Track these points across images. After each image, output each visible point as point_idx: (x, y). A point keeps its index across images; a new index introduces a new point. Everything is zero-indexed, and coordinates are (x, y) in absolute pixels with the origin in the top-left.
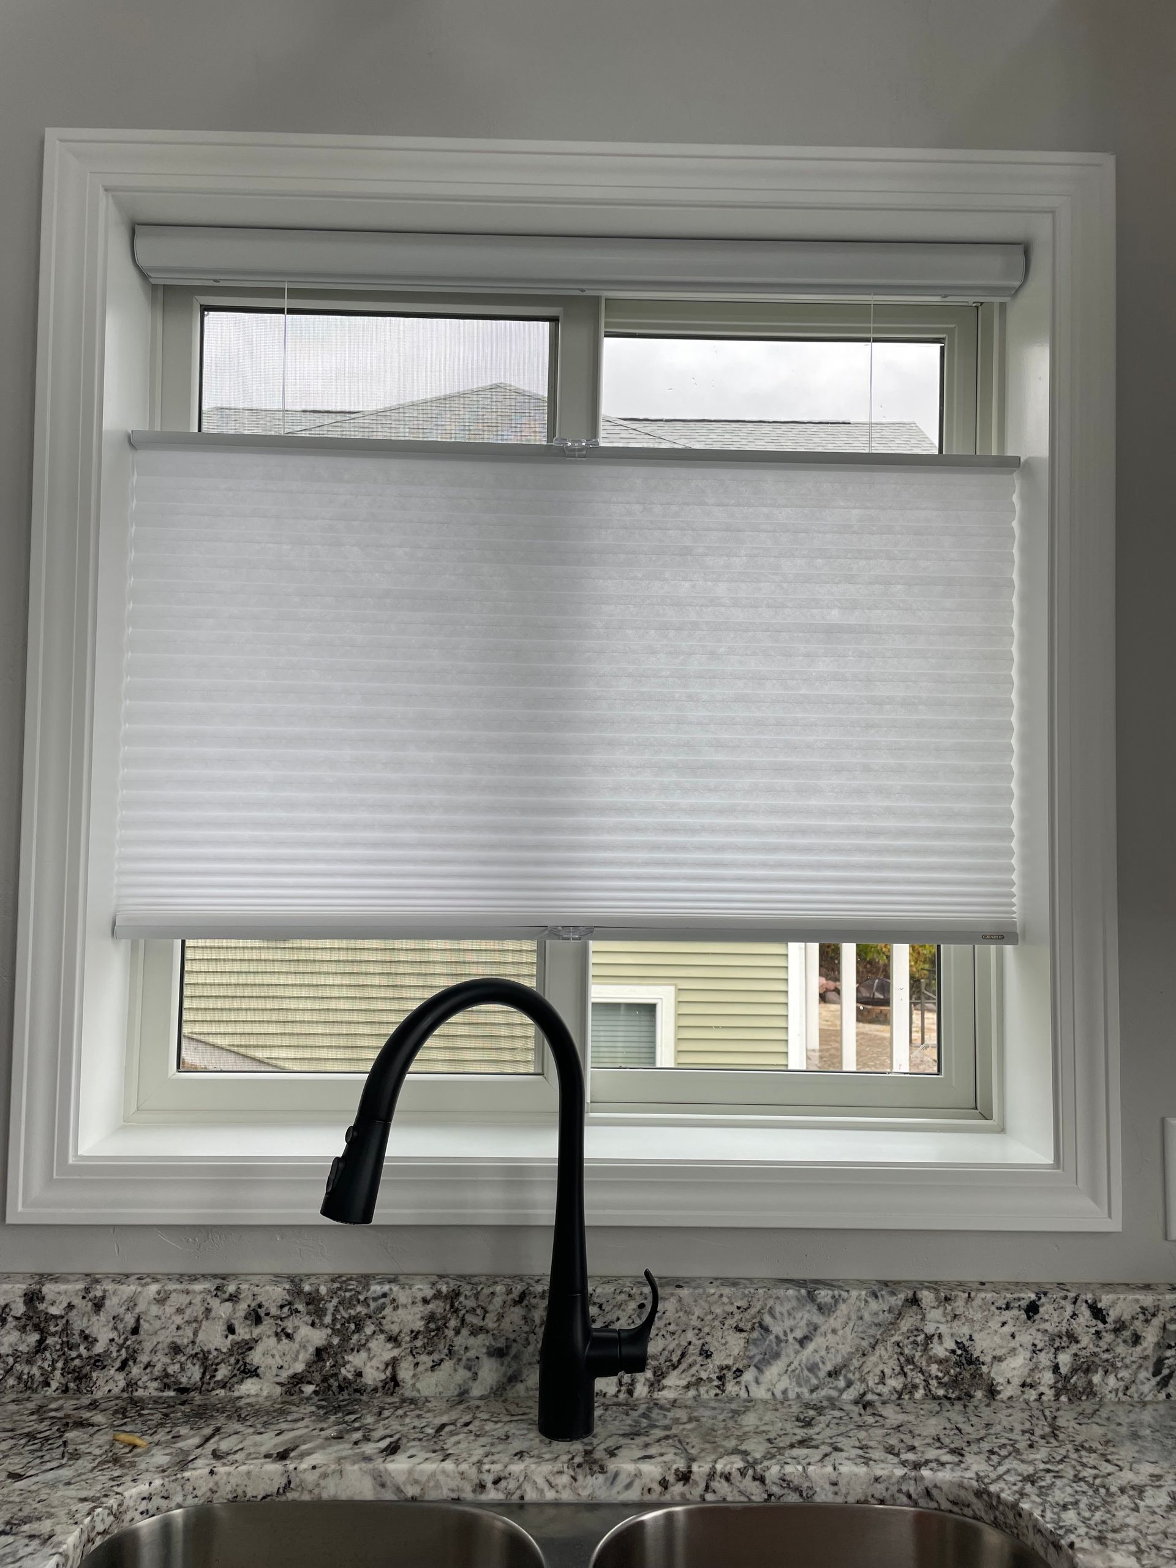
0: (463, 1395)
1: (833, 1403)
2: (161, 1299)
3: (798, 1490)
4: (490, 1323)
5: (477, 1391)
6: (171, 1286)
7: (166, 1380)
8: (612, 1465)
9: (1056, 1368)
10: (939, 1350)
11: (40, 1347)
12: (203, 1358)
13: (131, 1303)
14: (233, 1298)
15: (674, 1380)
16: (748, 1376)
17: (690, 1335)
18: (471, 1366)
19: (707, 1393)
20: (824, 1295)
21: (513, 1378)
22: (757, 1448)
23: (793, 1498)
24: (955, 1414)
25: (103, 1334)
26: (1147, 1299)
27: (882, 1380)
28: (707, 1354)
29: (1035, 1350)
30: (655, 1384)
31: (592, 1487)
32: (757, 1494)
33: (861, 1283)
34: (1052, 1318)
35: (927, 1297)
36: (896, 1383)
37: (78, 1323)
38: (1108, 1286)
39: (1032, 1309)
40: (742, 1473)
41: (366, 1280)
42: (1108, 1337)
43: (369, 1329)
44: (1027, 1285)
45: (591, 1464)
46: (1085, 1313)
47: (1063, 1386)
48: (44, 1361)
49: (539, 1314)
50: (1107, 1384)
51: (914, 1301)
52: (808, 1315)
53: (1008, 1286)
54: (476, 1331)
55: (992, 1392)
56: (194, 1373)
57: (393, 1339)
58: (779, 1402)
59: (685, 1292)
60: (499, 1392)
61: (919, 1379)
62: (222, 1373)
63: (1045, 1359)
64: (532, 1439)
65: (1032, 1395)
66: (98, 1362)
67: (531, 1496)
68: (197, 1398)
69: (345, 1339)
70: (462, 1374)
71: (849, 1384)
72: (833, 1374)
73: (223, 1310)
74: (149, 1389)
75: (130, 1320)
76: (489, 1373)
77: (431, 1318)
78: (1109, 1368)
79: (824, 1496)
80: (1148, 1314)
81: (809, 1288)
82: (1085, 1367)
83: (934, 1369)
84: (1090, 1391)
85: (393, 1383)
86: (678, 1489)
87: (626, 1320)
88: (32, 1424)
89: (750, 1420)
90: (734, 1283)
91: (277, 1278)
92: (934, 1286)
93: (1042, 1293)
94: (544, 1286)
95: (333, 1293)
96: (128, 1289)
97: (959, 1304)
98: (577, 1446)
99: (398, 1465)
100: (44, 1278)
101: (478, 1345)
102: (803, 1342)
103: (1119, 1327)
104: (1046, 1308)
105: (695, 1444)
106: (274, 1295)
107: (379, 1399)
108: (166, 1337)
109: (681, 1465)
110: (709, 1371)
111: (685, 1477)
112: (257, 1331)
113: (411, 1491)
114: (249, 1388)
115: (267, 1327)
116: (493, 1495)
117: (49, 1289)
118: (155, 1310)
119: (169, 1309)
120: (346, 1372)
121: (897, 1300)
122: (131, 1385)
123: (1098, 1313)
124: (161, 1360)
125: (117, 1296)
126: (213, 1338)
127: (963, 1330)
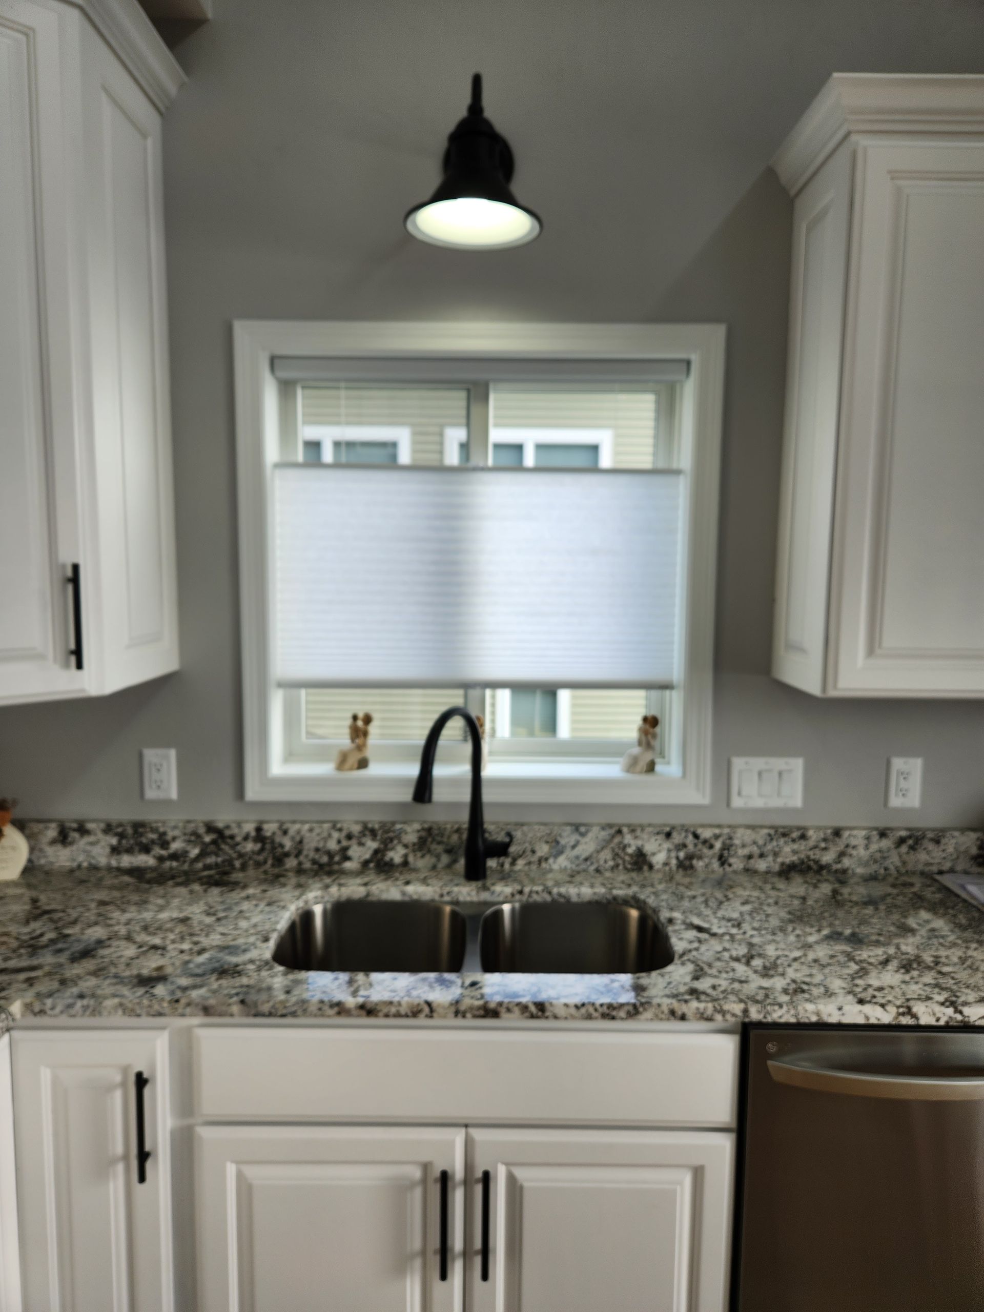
0: (434, 868)
1: (585, 871)
2: (311, 830)
3: (564, 897)
4: (445, 840)
5: (440, 866)
6: (314, 825)
7: (314, 862)
8: (493, 888)
9: (677, 858)
10: (630, 850)
11: (262, 850)
12: (330, 855)
13: (299, 832)
14: (340, 830)
15: (521, 863)
16: (551, 861)
17: (527, 845)
18: (438, 857)
19: (534, 867)
20: (583, 829)
21: (455, 861)
22: (550, 883)
23: (562, 900)
24: (634, 875)
25: (288, 844)
26: (717, 831)
27: (606, 862)
28: (533, 852)
29: (669, 851)
30: (513, 863)
31: (485, 896)
32: (548, 898)
33: (598, 825)
34: (677, 838)
35: (625, 830)
36: (611, 863)
37: (278, 839)
38: (703, 826)
39: (668, 835)
40: (543, 891)
41: (393, 823)
42: (700, 846)
43: (395, 842)
44: (665, 825)
45: (485, 888)
46: (690, 837)
47: (681, 865)
48: (265, 854)
49: (465, 836)
50: (699, 864)
51: (619, 832)
52: (575, 837)
53: (660, 826)
54: (439, 843)
55: (651, 867)
56: (325, 859)
57: (406, 846)
58: (563, 870)
59: (525, 828)
60: (449, 866)
61: (620, 862)
62: (337, 858)
63: (673, 854)
64: (462, 880)
65: (667, 868)
66: (287, 855)
67: (461, 899)
68: (327, 869)
69: (386, 845)
70: (433, 860)
71: (592, 864)
72: (586, 859)
73: (336, 835)
74: (307, 865)
75: (298, 839)
76: (445, 859)
77: (420, 838)
78: (700, 858)
79: (574, 899)
80: (717, 837)
81: (576, 827)
82: (690, 857)
83: (627, 858)
84: (692, 867)
85: (405, 863)
86: (518, 897)
87: (501, 837)
88: (262, 876)
89: (550, 876)
90: (545, 824)
91: (357, 822)
92: (629, 826)
93: (673, 828)
94: (466, 826)
95: (380, 828)
96: (297, 827)
97: (638, 833)
98: (480, 884)
99: (410, 889)
100: (261, 822)
101: (439, 848)
102: (574, 847)
103: (705, 842)
104: (675, 834)
105: (526, 881)
106: (356, 829)
107: (400, 869)
108: (313, 845)
109: (518, 887)
110: (535, 858)
111: (521, 892)
112: (350, 843)
113: (415, 897)
114: (348, 865)
115: (354, 842)
116: (447, 898)
117: (266, 827)
118: (308, 835)
119: (314, 834)
120: (387, 858)
121: (613, 831)
122: (300, 864)
123: (696, 836)
124: (312, 854)
125: (293, 829)
126: (332, 845)
127: (639, 843)
